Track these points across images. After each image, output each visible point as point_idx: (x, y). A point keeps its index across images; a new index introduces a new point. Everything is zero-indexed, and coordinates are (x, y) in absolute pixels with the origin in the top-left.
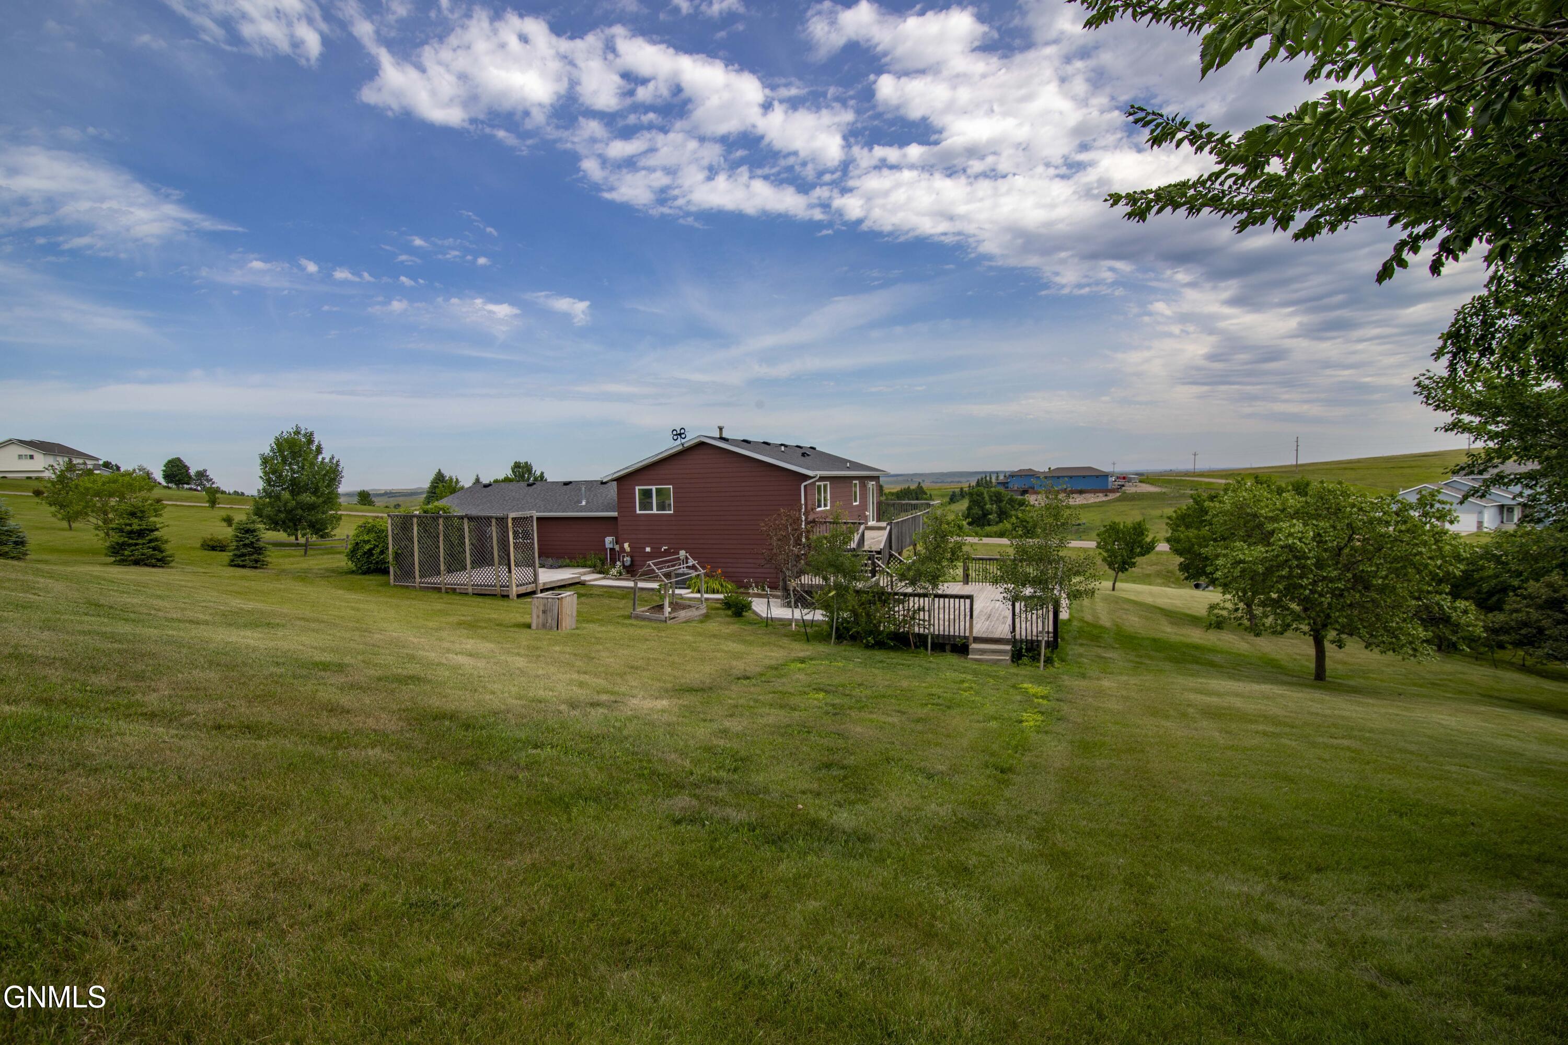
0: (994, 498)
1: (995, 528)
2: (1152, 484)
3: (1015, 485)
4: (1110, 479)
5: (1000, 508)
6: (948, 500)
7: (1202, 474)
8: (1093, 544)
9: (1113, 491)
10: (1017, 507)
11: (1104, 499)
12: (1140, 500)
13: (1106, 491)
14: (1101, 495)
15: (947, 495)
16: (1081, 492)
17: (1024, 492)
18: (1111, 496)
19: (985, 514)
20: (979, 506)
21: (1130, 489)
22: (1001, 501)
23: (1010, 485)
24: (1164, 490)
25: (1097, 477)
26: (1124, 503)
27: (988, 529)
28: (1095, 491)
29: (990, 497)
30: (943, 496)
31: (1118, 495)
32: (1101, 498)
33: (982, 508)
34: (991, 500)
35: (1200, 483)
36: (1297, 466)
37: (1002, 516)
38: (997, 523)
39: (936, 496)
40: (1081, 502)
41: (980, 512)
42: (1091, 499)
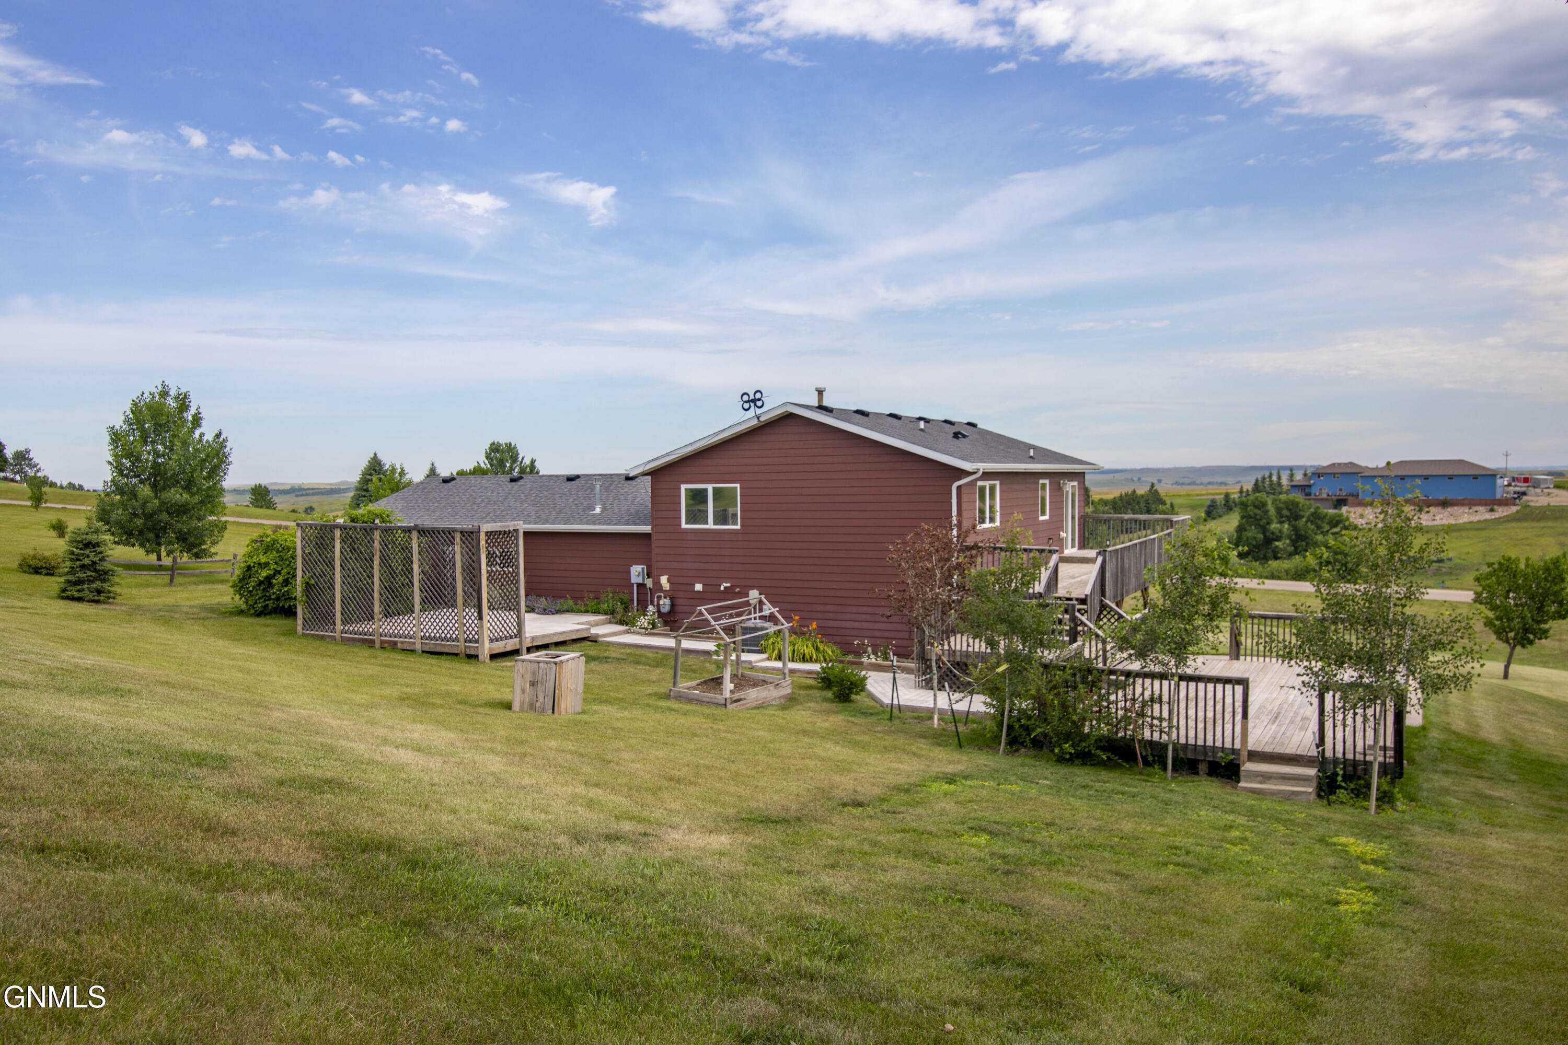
0: (1285, 512)
1: (1286, 564)
3: (1323, 490)
4: (1499, 481)
5: (1295, 529)
6: (1203, 513)
8: (1467, 596)
9: (1505, 502)
10: (1327, 527)
11: (1489, 516)
12: (1556, 518)
13: (1492, 503)
14: (1482, 509)
15: (1201, 506)
16: (1444, 504)
17: (1340, 502)
18: (1502, 511)
19: (1269, 540)
20: (1258, 525)
21: (1538, 499)
22: (1298, 517)
23: (1315, 490)
25: (1475, 477)
26: (1526, 524)
27: (1274, 564)
28: (1470, 503)
29: (1279, 510)
30: (1193, 507)
31: (1514, 509)
32: (1482, 514)
33: (1264, 530)
34: (1280, 515)
37: (1300, 543)
38: (1291, 555)
39: (1181, 506)
40: (1445, 522)
41: (1261, 536)
42: (1463, 516)
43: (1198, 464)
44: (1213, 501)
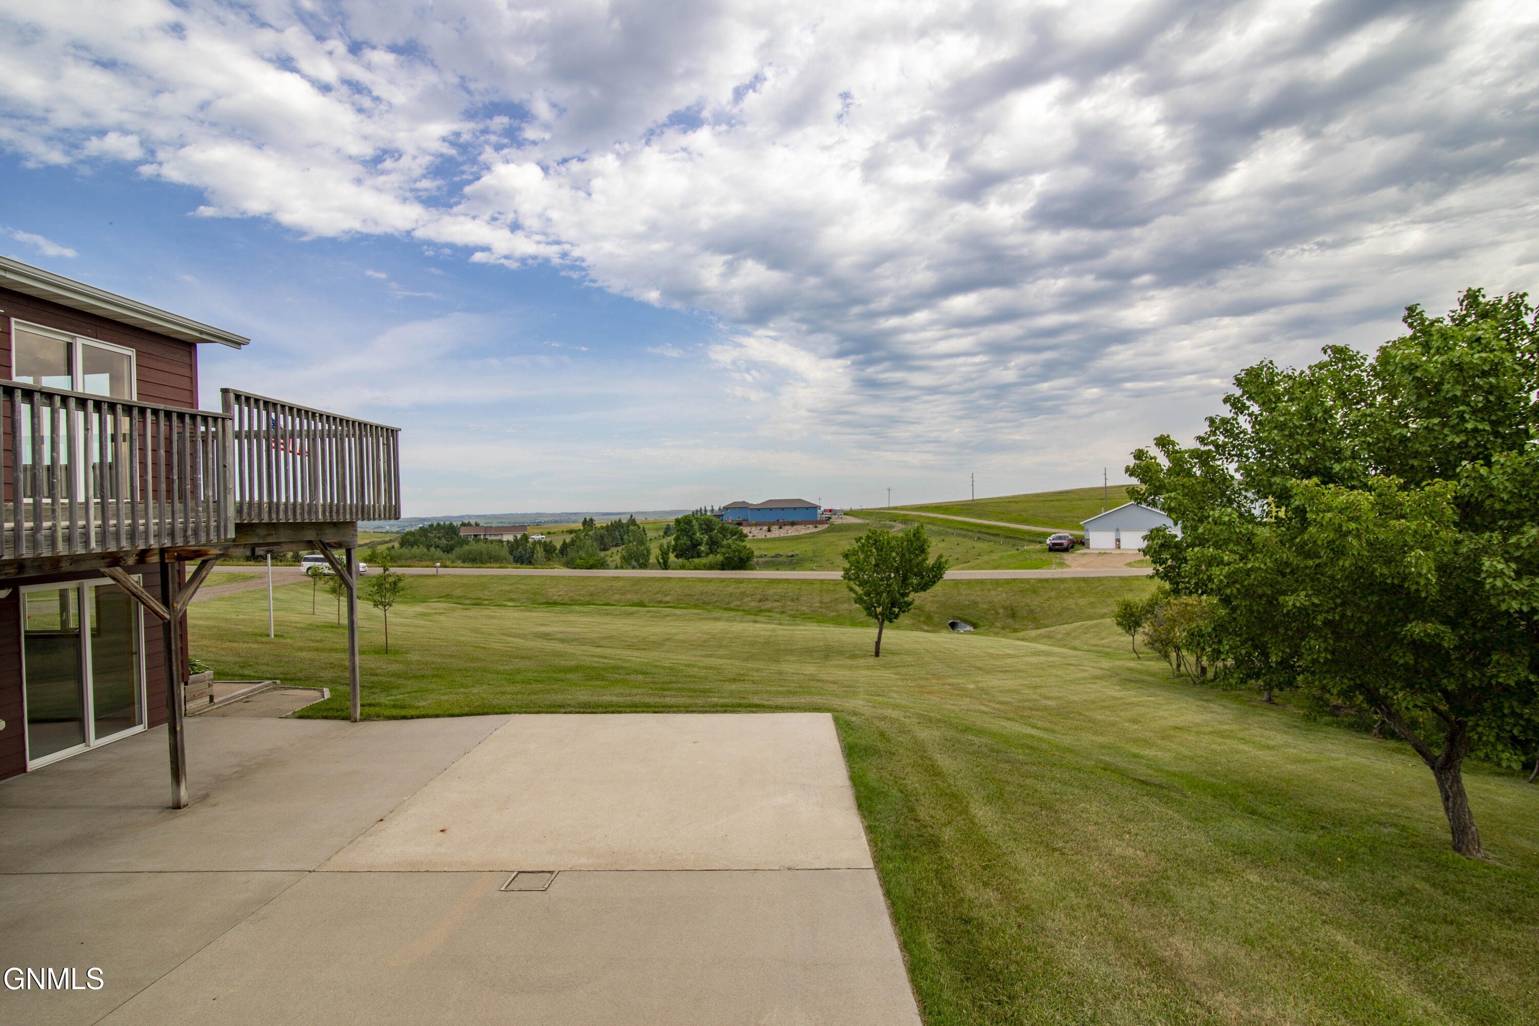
0: (704, 527)
1: (704, 560)
2: (855, 516)
3: (730, 518)
4: (819, 511)
5: (710, 537)
6: (662, 533)
7: (896, 508)
9: (822, 522)
10: (729, 536)
11: (814, 530)
12: (846, 531)
13: (816, 523)
14: (811, 526)
15: (661, 529)
16: (793, 524)
17: (740, 524)
18: (821, 528)
19: (695, 545)
20: (687, 535)
21: (836, 520)
22: (712, 530)
23: (725, 518)
24: (867, 521)
25: (807, 509)
26: (832, 534)
27: (696, 560)
28: (805, 523)
29: (700, 525)
30: (657, 530)
31: (826, 526)
32: (811, 529)
33: (691, 539)
34: (701, 529)
35: (898, 515)
36: (973, 500)
37: (713, 545)
38: (707, 554)
39: (649, 529)
40: (794, 534)
41: (689, 543)
42: (802, 530)
43: (668, 509)
44: (668, 526)
